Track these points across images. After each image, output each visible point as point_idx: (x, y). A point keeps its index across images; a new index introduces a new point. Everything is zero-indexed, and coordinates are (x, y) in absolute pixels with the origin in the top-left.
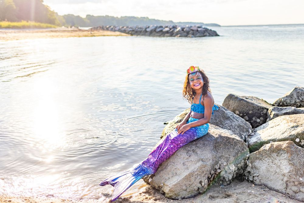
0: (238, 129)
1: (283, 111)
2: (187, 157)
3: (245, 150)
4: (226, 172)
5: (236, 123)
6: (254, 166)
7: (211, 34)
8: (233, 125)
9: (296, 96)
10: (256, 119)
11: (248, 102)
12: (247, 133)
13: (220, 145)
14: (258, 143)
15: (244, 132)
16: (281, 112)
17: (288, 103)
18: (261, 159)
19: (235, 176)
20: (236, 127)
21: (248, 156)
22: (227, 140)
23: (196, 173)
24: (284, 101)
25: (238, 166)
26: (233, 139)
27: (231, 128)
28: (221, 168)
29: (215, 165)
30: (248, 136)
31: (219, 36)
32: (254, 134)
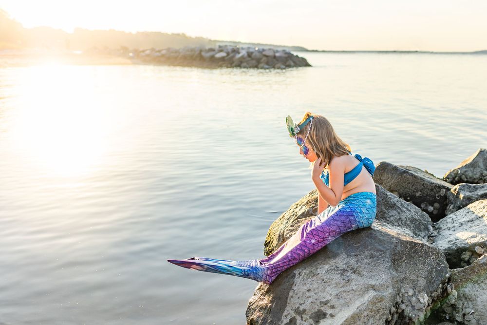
0: (412, 226)
1: (478, 191)
2: (343, 282)
3: (442, 265)
4: (413, 307)
5: (408, 214)
6: (462, 295)
7: (298, 62)
8: (403, 218)
9: (482, 165)
10: (426, 205)
11: (415, 177)
12: (427, 232)
13: (401, 258)
14: (453, 250)
15: (421, 231)
16: (476, 193)
17: (468, 177)
18: (476, 282)
19: (429, 314)
20: (408, 222)
21: (447, 275)
22: (412, 248)
23: (366, 314)
24: (463, 174)
25: (433, 294)
26: (423, 245)
27: (400, 223)
28: (404, 302)
29: (397, 295)
30: (428, 237)
31: (309, 66)
32: (438, 233)
